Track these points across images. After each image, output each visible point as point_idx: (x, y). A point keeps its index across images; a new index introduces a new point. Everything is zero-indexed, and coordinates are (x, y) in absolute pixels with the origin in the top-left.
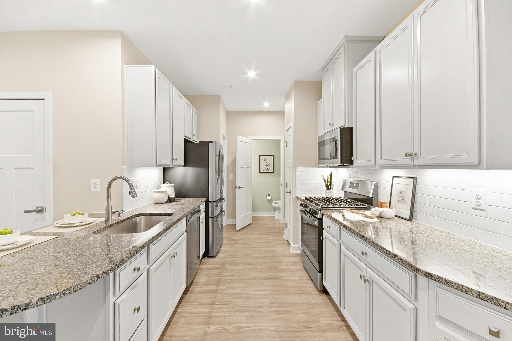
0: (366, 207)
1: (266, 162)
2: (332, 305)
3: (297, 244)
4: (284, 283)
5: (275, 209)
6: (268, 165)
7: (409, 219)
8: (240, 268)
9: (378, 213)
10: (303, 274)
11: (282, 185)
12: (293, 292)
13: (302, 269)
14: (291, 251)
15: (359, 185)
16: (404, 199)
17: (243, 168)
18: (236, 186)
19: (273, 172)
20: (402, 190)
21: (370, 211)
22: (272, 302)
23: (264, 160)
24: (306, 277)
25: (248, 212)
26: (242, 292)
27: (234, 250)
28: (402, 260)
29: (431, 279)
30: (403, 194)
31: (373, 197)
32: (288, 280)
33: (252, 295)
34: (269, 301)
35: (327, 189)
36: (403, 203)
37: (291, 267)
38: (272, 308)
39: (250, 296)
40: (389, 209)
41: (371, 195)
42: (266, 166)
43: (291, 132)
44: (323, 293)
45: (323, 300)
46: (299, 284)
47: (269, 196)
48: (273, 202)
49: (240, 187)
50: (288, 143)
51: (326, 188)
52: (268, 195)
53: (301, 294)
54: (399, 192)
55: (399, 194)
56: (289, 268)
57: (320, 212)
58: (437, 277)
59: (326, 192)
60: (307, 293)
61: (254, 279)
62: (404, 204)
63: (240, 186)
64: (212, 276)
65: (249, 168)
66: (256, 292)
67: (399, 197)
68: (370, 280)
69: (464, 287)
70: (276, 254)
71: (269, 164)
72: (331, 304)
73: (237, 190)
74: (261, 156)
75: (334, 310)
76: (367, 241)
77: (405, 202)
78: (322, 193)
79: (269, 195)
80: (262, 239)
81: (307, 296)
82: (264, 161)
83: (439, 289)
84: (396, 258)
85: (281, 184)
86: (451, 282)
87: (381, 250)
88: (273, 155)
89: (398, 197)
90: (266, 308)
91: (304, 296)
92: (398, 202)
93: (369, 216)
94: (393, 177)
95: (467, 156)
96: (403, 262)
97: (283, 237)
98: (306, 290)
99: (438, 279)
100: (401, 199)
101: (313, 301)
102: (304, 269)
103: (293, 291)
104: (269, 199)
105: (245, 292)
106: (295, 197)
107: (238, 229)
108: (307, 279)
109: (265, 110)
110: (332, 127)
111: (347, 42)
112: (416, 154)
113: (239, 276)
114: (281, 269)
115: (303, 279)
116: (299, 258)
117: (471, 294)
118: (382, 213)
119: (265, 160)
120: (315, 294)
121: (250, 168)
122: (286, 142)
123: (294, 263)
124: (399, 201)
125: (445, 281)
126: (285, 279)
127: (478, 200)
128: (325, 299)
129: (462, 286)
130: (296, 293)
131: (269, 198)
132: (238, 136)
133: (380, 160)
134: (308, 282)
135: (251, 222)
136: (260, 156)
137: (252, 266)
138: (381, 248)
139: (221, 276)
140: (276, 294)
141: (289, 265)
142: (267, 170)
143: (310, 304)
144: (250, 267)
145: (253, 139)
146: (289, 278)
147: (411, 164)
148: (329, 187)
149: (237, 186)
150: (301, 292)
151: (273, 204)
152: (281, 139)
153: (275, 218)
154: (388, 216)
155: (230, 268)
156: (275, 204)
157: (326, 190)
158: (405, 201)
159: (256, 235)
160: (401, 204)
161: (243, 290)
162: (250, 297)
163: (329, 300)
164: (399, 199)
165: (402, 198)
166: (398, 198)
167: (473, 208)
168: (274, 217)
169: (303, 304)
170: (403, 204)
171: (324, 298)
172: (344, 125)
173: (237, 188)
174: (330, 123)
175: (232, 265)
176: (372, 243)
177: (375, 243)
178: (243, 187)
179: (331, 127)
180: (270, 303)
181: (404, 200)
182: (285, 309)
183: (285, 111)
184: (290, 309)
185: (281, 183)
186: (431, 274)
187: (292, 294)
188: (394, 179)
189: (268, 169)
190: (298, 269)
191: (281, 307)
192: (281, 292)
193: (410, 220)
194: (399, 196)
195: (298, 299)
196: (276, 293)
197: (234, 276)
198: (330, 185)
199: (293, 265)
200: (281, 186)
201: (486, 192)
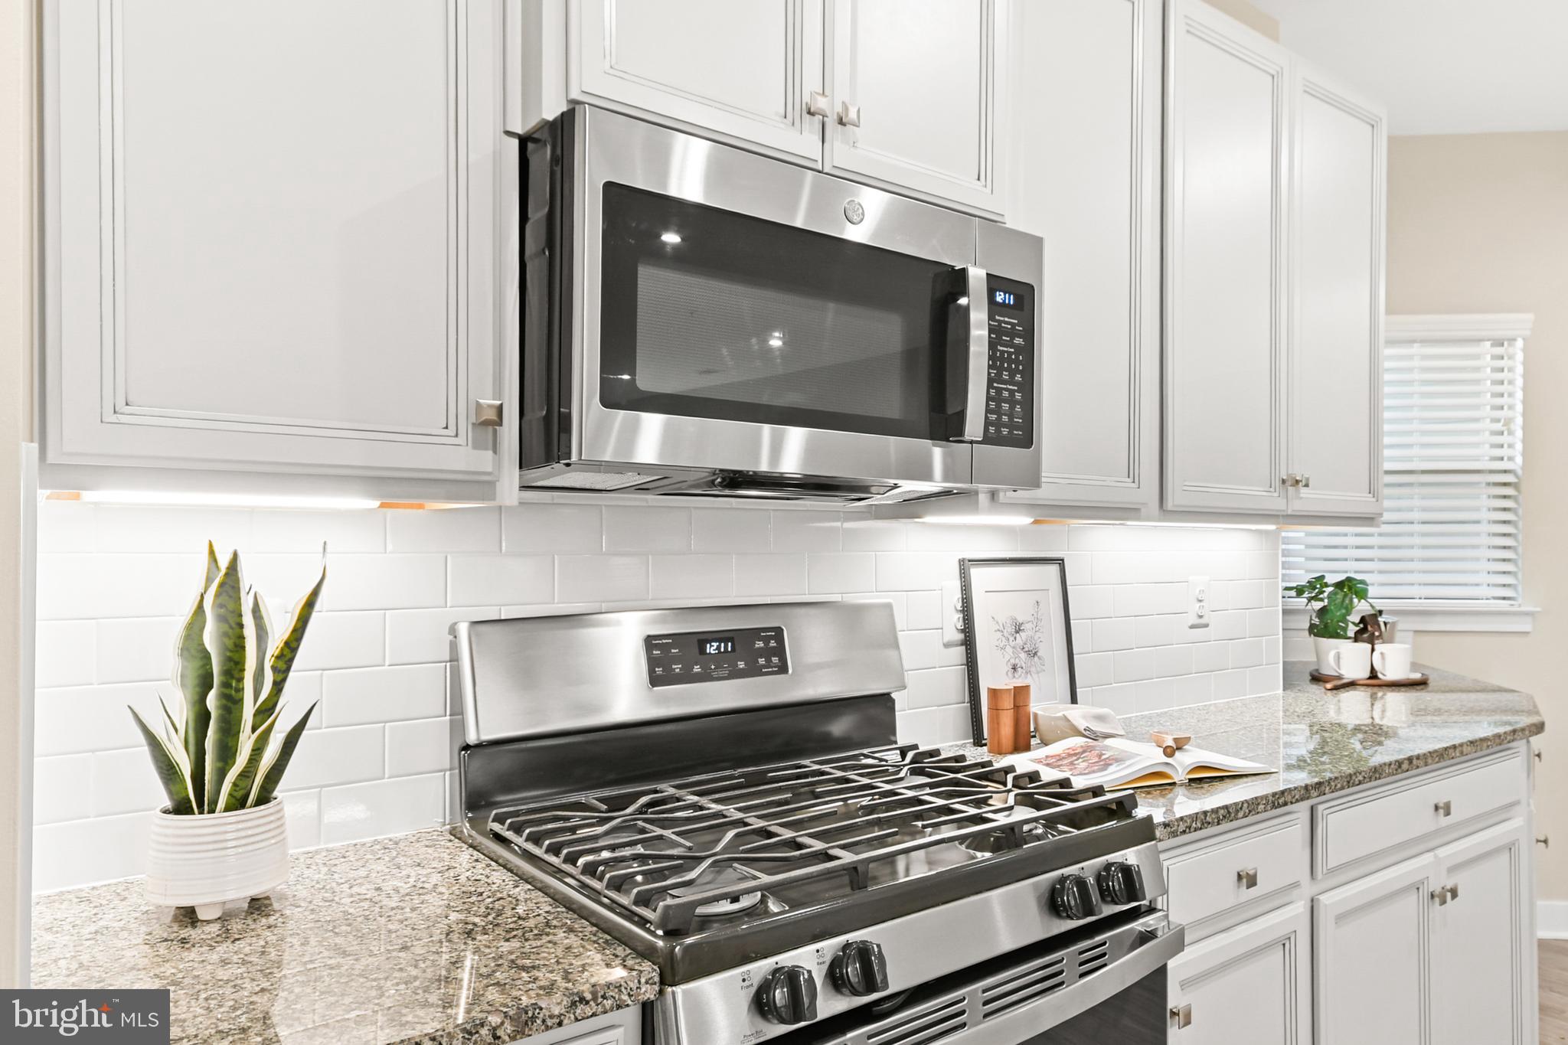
16: (1035, 654)
20: (1020, 620)
30: (1030, 633)
36: (1033, 669)
54: (1011, 629)
55: (1011, 639)
62: (1038, 673)
67: (1011, 650)
89: (1009, 650)
92: (1009, 673)
94: (965, 567)
100: (1023, 655)
124: (1014, 668)
160: (1026, 678)
164: (1012, 661)
165: (1028, 652)
166: (1007, 657)
167: (1192, 627)
170: (1035, 676)
181: (1036, 658)
188: (970, 572)
194: (1014, 648)
201: (1210, 581)
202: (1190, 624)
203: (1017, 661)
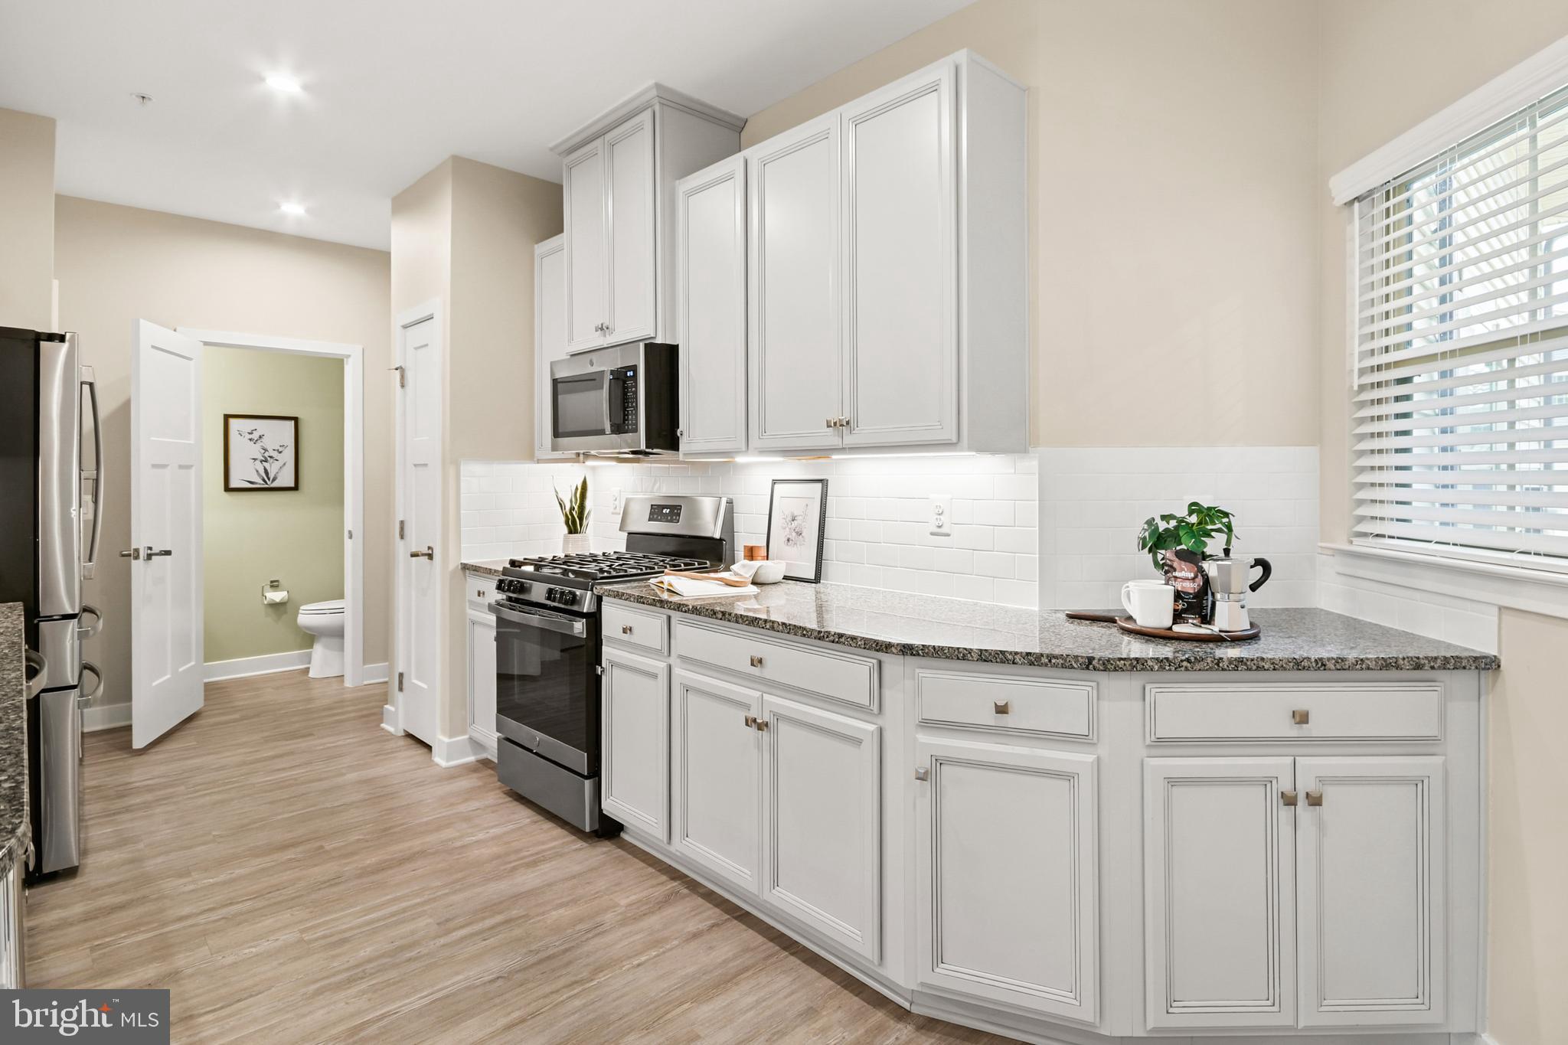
0: (706, 568)
1: (259, 444)
2: (635, 856)
3: (464, 732)
4: (462, 858)
5: (308, 638)
6: (271, 457)
7: (813, 578)
8: (239, 872)
9: (750, 574)
10: (514, 813)
11: (351, 537)
12: (505, 869)
13: (507, 802)
14: (437, 765)
15: (681, 509)
16: (800, 534)
17: (164, 466)
18: (134, 546)
19: (296, 488)
20: (796, 513)
21: (730, 571)
22: (443, 919)
23: (251, 436)
24: (529, 818)
25: (185, 664)
26: (303, 936)
27: (166, 823)
28: (855, 639)
29: (912, 654)
30: (799, 521)
31: (723, 537)
32: (470, 844)
33: (351, 929)
34: (430, 920)
35: (570, 532)
36: (798, 543)
37: (462, 808)
38: (454, 934)
39: (347, 935)
40: (766, 561)
41: (717, 536)
42: (261, 461)
43: (437, 333)
44: (597, 839)
45: (604, 856)
46: (513, 844)
47: (277, 586)
48: (302, 608)
49: (156, 550)
50: (409, 375)
51: (565, 530)
52: (272, 582)
53: (534, 864)
54: (790, 518)
55: (787, 523)
56: (458, 813)
57: (589, 593)
58: (921, 647)
59: (566, 541)
60: (551, 856)
61: (332, 882)
62: (800, 545)
63: (150, 548)
64: (107, 940)
65: (189, 467)
66: (365, 915)
68: (772, 722)
69: (960, 650)
70: (385, 787)
71: (275, 454)
72: (630, 856)
73: (137, 566)
74: (232, 421)
75: (642, 865)
76: (768, 627)
77: (804, 541)
78: (554, 544)
79: (275, 585)
80: (292, 753)
81: (553, 863)
82: (250, 440)
83: (921, 670)
84: (843, 640)
85: (346, 535)
86: (942, 649)
87: (804, 635)
88: (296, 419)
89: (787, 529)
90: (432, 943)
91: (545, 867)
92: (786, 542)
93: (737, 582)
94: (775, 482)
95: (940, 427)
96: (859, 643)
97: (383, 729)
98: (544, 851)
99: (922, 650)
100: (794, 534)
101: (577, 868)
102: (511, 801)
103: (502, 868)
104: (278, 600)
105: (316, 933)
106: (457, 567)
107: (138, 742)
108: (536, 822)
109: (289, 228)
110: (607, 336)
111: (660, 103)
112: (848, 423)
113: (254, 898)
114: (427, 823)
115: (521, 827)
116: (475, 775)
117: (971, 658)
118: (761, 572)
119: (255, 436)
120: (576, 850)
121: (193, 471)
122: (401, 368)
123: (469, 794)
124: (788, 540)
125: (933, 650)
126: (458, 844)
127: (938, 517)
128: (610, 851)
129: (958, 649)
130: (514, 869)
131: (278, 596)
132: (142, 321)
133: (761, 437)
134: (541, 829)
135: (197, 704)
136: (227, 417)
137: (300, 849)
138: (805, 632)
139: (165, 925)
140: (446, 894)
141: (452, 805)
142: (264, 480)
143: (574, 877)
144: (289, 854)
145: (206, 344)
146: (473, 838)
147: (836, 443)
148: (575, 523)
149: (137, 550)
150: (531, 858)
151: (300, 615)
152: (349, 356)
153: (311, 675)
154: (771, 579)
155: (192, 887)
156: (308, 616)
157: (565, 535)
158: (803, 537)
159: (248, 751)
160: (792, 546)
161: (302, 931)
162: (346, 938)
163: (619, 848)
164: (788, 536)
165: (797, 533)
166: (786, 533)
167: (932, 534)
168: (307, 670)
169: (550, 885)
170: (797, 546)
171: (605, 849)
172: (652, 336)
173: (137, 557)
174: (602, 325)
175: (193, 874)
176: (781, 627)
177: (790, 625)
178: (168, 553)
179: (605, 336)
180: (438, 924)
181: (801, 537)
182: (499, 918)
183: (389, 254)
184: (514, 913)
185: (348, 525)
186: (912, 645)
187: (505, 875)
188: (776, 486)
189: (272, 476)
190: (491, 806)
191: (484, 919)
192: (462, 884)
193: (817, 580)
194: (790, 529)
195: (528, 879)
196: (447, 891)
197: (231, 904)
198: (581, 519)
199: (466, 800)
200: (348, 544)
201: (952, 499)
202: (931, 531)
203: (790, 537)
